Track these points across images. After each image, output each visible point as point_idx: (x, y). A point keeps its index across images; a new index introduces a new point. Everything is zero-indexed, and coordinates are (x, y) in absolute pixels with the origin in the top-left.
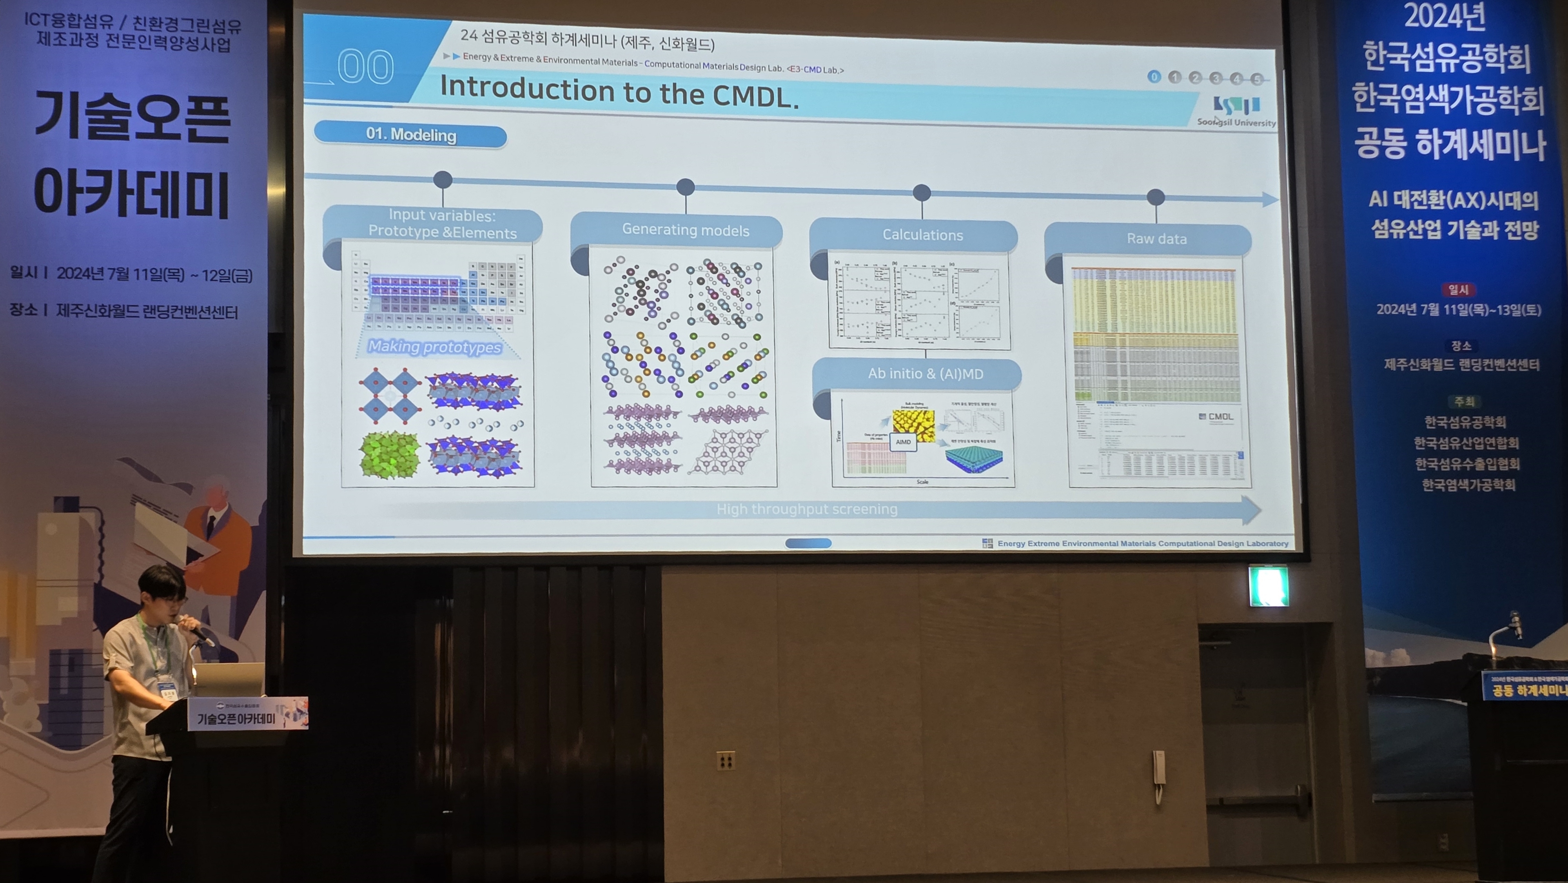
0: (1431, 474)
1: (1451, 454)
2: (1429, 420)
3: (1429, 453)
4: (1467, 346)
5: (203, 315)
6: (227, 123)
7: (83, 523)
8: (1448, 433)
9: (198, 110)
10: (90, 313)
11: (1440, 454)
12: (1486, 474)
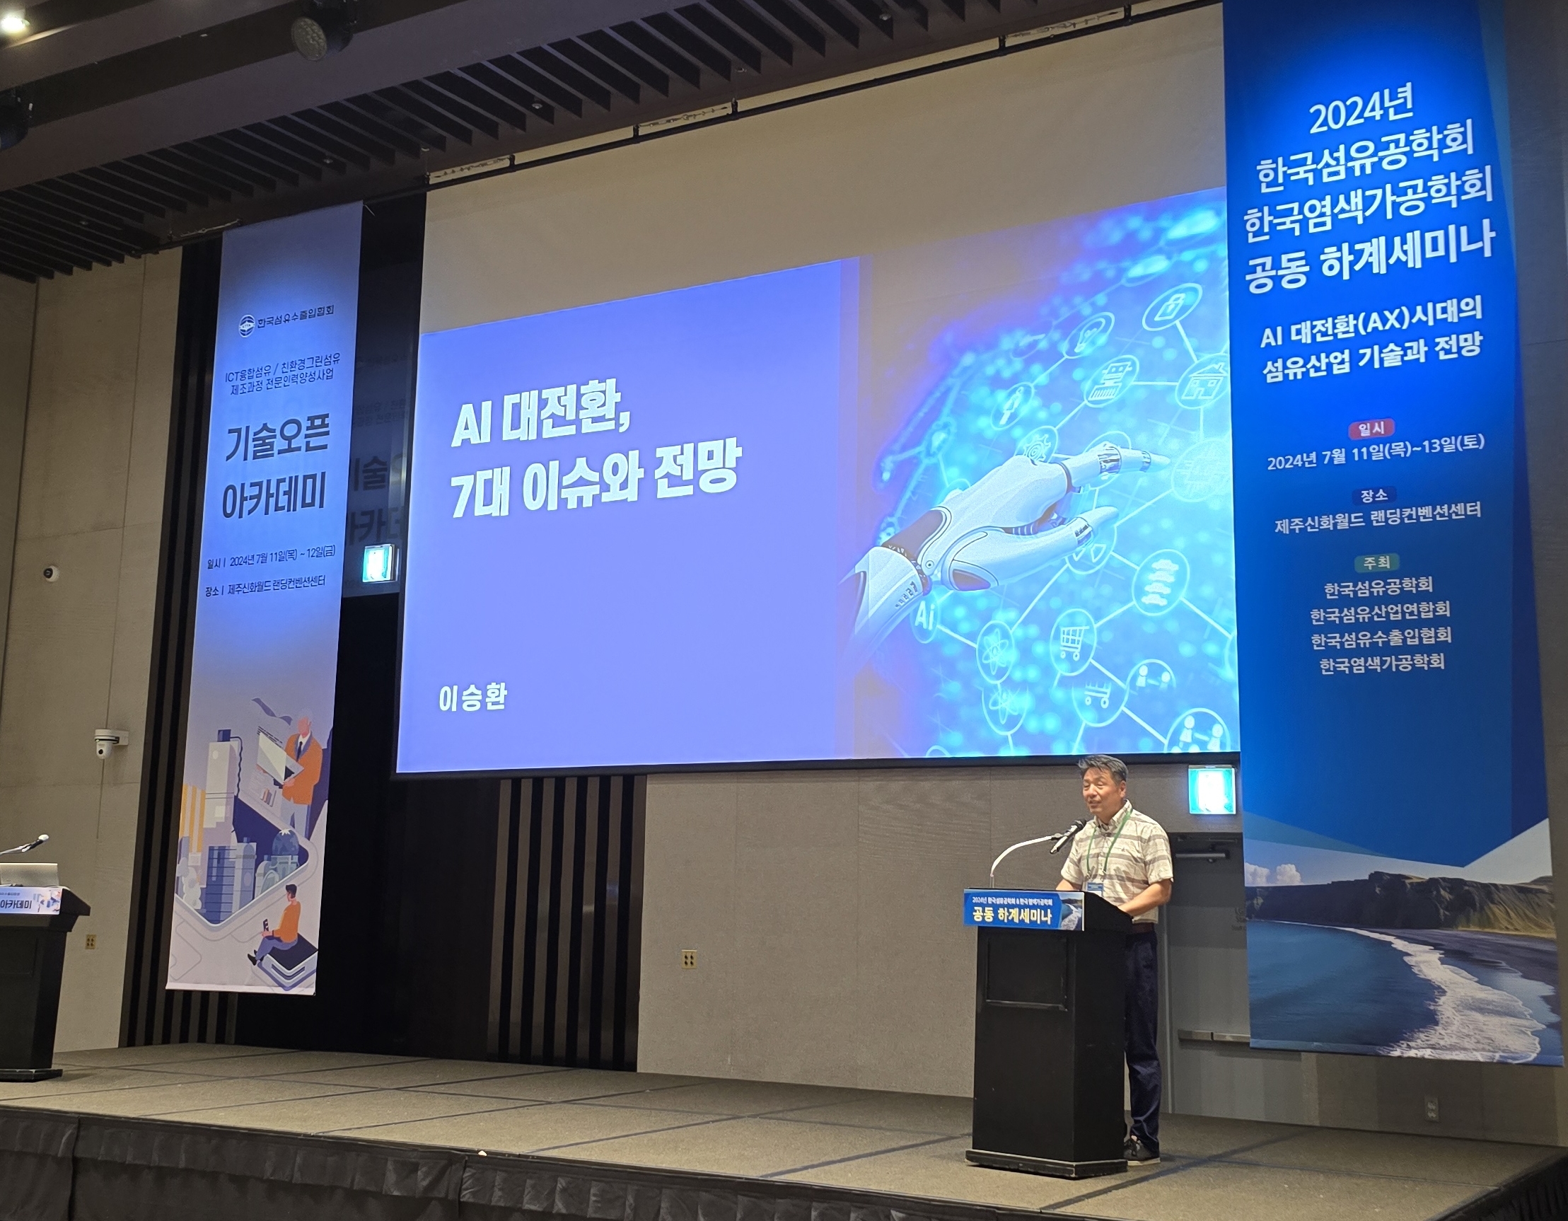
0: (1331, 652)
1: (1357, 627)
2: (1329, 588)
3: (1328, 628)
4: (1382, 496)
5: (306, 584)
6: (327, 433)
7: (232, 748)
8: (1356, 602)
9: (312, 427)
10: (246, 590)
11: (1343, 629)
12: (1405, 649)
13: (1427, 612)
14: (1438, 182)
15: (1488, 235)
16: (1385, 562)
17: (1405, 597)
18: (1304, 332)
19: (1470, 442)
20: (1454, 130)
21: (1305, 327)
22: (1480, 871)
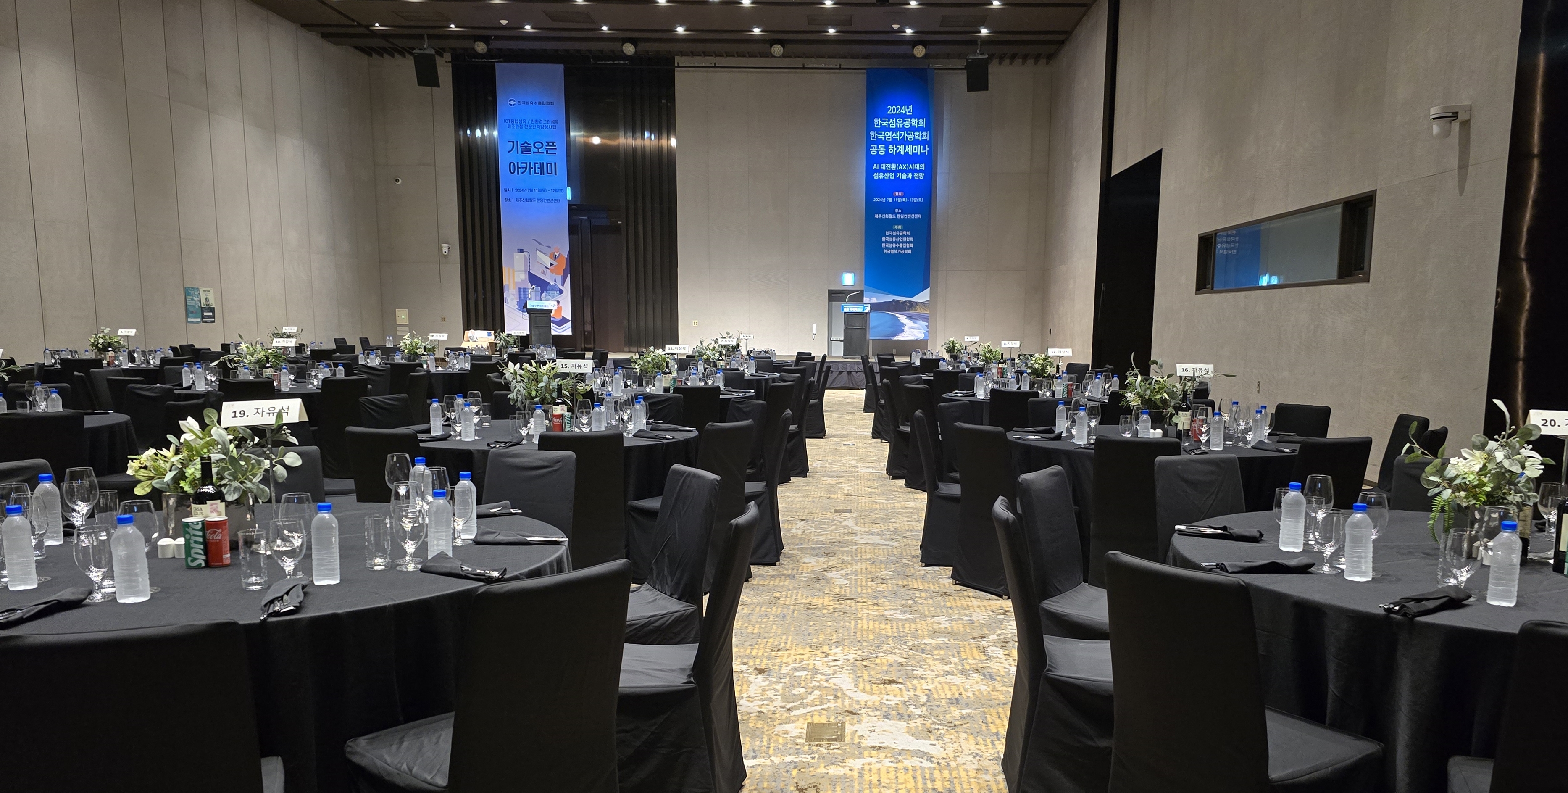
0: (887, 248)
1: (892, 242)
2: (887, 233)
3: (886, 242)
4: (900, 211)
7: (524, 255)
8: (893, 236)
9: (549, 145)
11: (889, 242)
12: (903, 248)
13: (908, 239)
14: (917, 133)
15: (927, 149)
16: (900, 227)
17: (904, 236)
18: (883, 167)
19: (920, 200)
20: (921, 120)
21: (884, 165)
22: (914, 299)
